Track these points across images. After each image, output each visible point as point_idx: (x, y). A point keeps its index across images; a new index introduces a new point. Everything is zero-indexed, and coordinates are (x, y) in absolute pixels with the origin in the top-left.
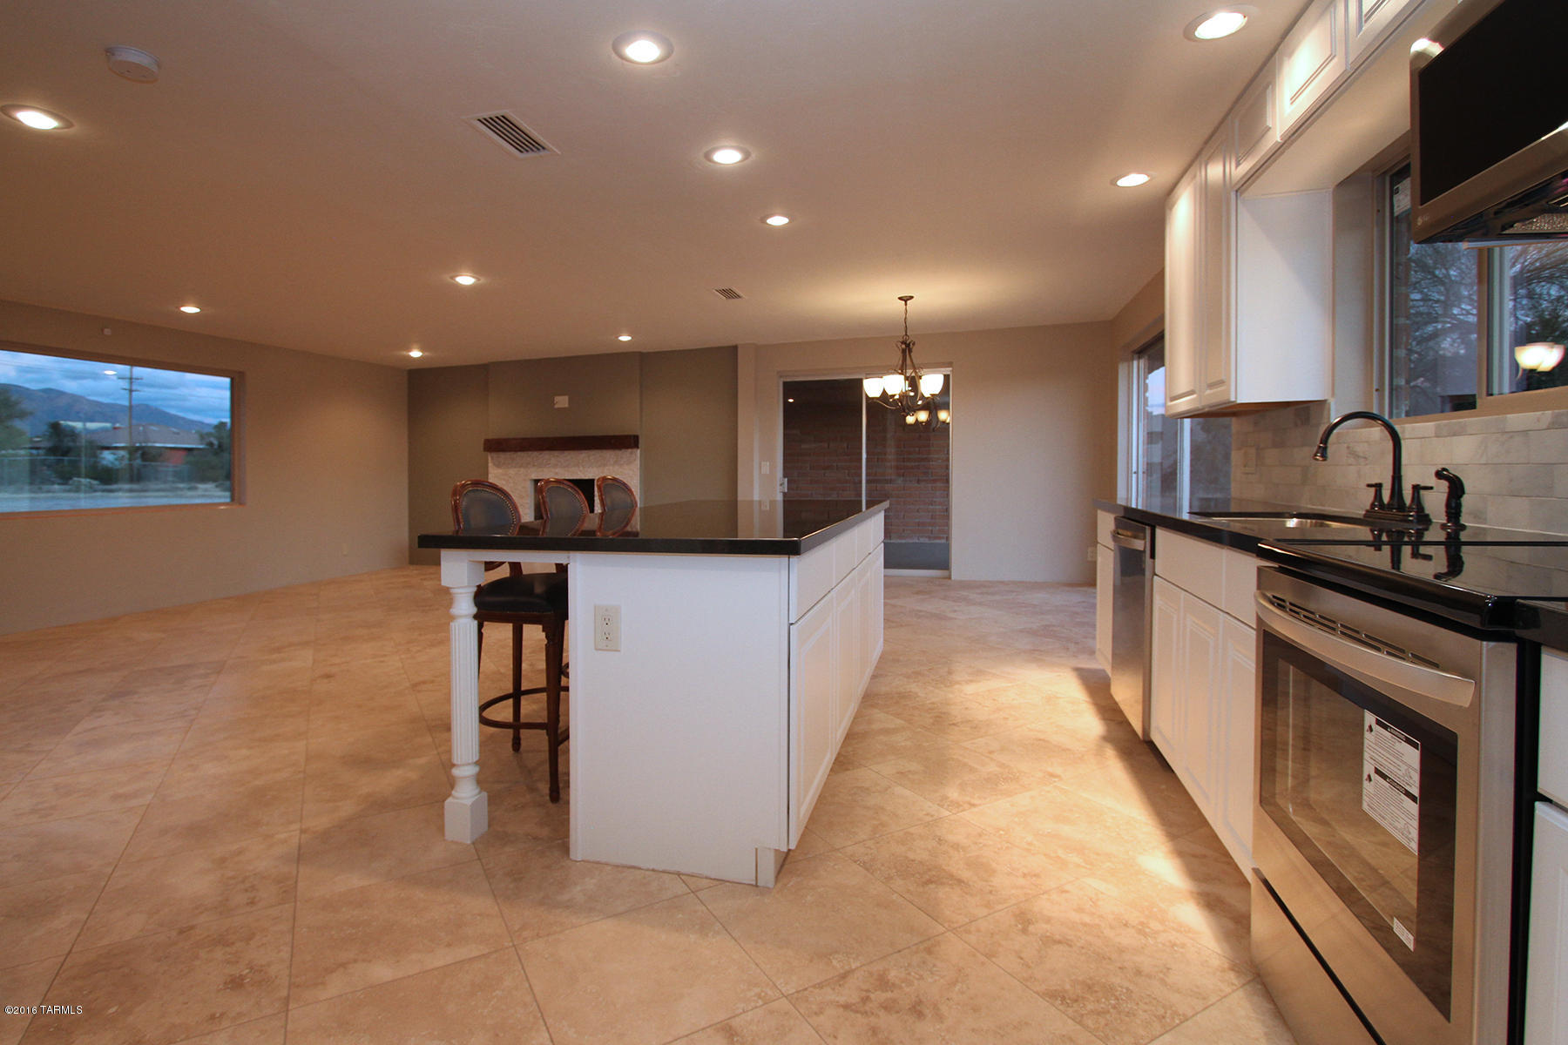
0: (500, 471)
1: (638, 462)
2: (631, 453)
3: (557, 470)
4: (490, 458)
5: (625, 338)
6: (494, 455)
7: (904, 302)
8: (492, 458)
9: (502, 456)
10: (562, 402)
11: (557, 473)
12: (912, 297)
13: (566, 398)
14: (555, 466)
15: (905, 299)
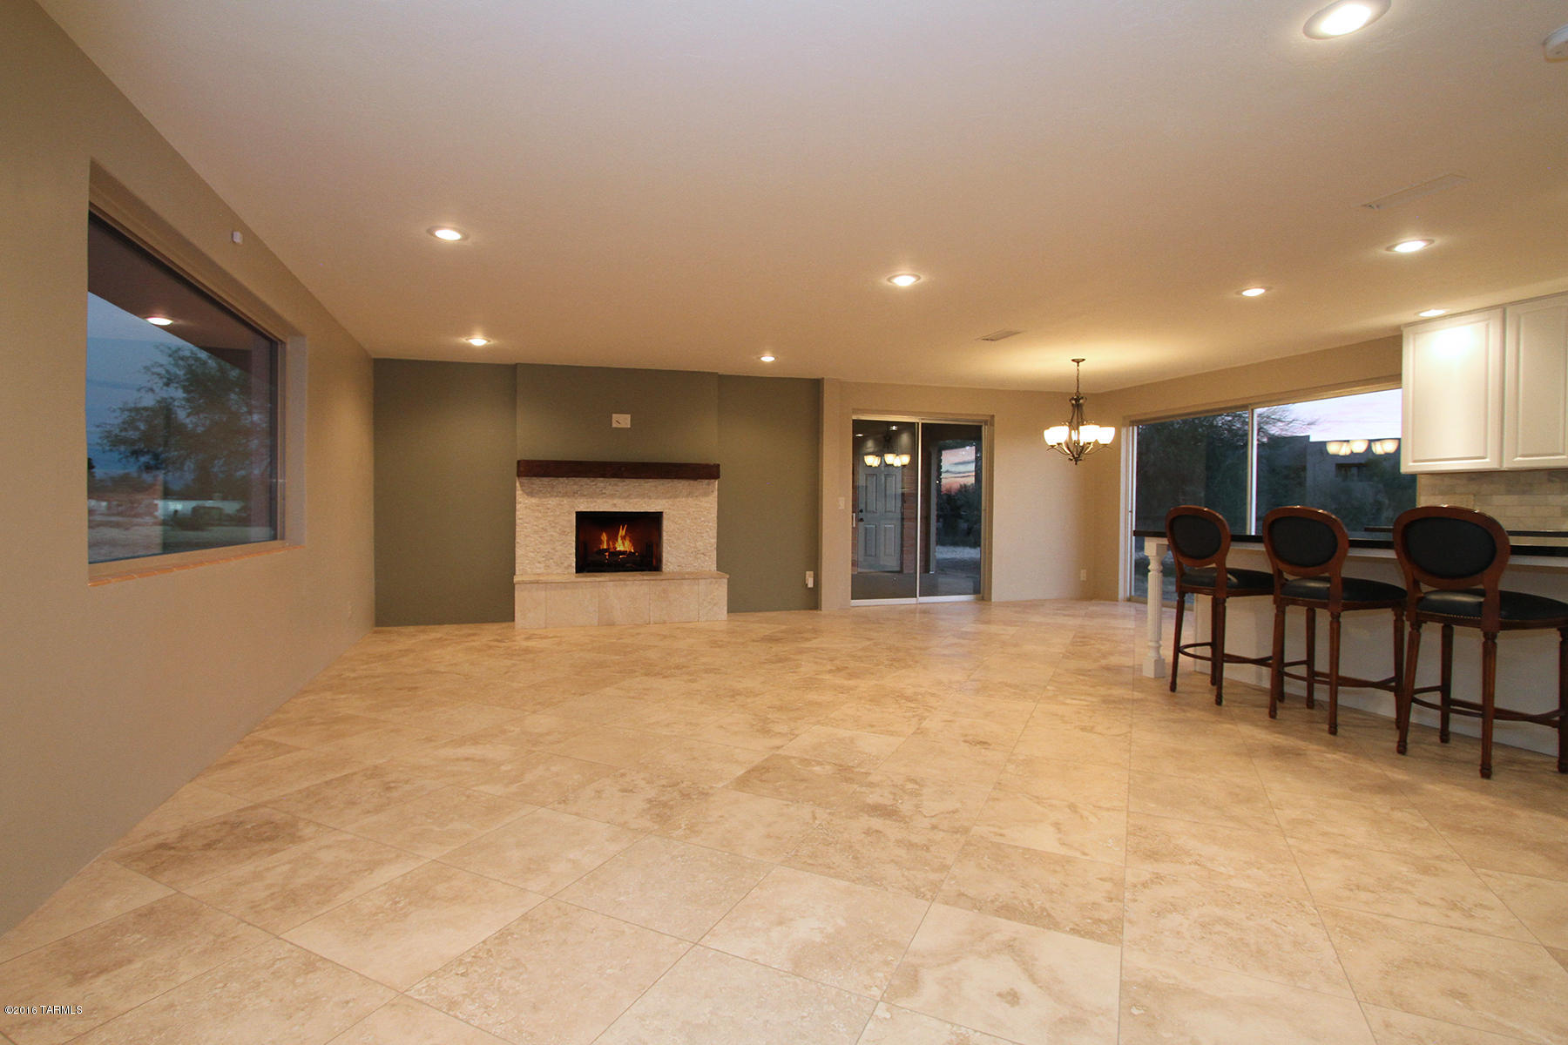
0: (534, 500)
1: (716, 493)
2: (709, 484)
3: (615, 502)
4: (518, 484)
5: (768, 359)
6: (525, 480)
7: (1076, 364)
8: (521, 483)
9: (537, 481)
10: (622, 421)
11: (615, 505)
12: (1084, 360)
13: (628, 417)
14: (612, 496)
15: (1078, 361)
